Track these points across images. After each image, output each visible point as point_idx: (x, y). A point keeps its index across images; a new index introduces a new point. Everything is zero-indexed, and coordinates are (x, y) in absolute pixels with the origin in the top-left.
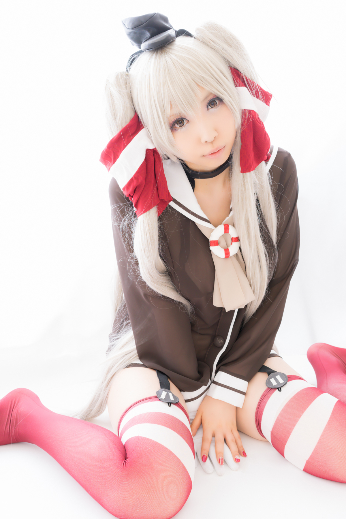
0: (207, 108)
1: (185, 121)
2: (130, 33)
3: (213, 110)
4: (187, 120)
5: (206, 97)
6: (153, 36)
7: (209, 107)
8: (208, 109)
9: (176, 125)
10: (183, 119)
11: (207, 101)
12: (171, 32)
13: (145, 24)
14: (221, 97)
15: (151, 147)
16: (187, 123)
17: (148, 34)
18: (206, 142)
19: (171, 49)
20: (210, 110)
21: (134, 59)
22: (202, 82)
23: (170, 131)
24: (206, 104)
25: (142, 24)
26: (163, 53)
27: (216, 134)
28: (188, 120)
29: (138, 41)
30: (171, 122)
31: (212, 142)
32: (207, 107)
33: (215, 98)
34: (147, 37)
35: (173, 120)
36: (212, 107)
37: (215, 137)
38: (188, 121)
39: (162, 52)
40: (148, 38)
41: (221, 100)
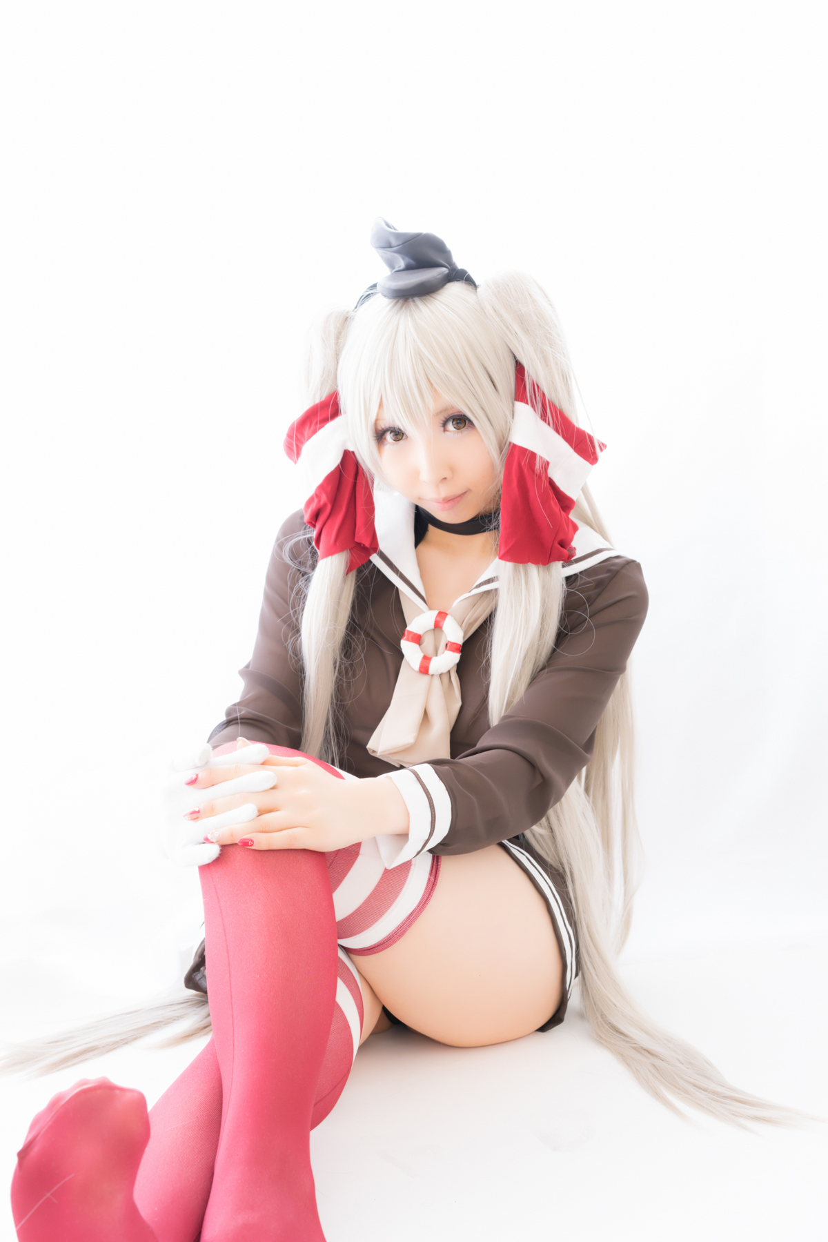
0: (442, 429)
4: (406, 434)
5: (446, 410)
6: (408, 268)
7: (450, 426)
9: (389, 437)
11: (442, 418)
13: (395, 248)
14: (470, 419)
16: (405, 439)
17: (401, 263)
19: (417, 306)
20: (447, 433)
21: (369, 294)
24: (444, 419)
25: (390, 247)
26: (404, 308)
27: (447, 474)
29: (391, 265)
30: (379, 428)
31: (437, 485)
32: (444, 424)
35: (383, 427)
37: (445, 478)
38: (407, 437)
39: (401, 308)
40: (401, 269)
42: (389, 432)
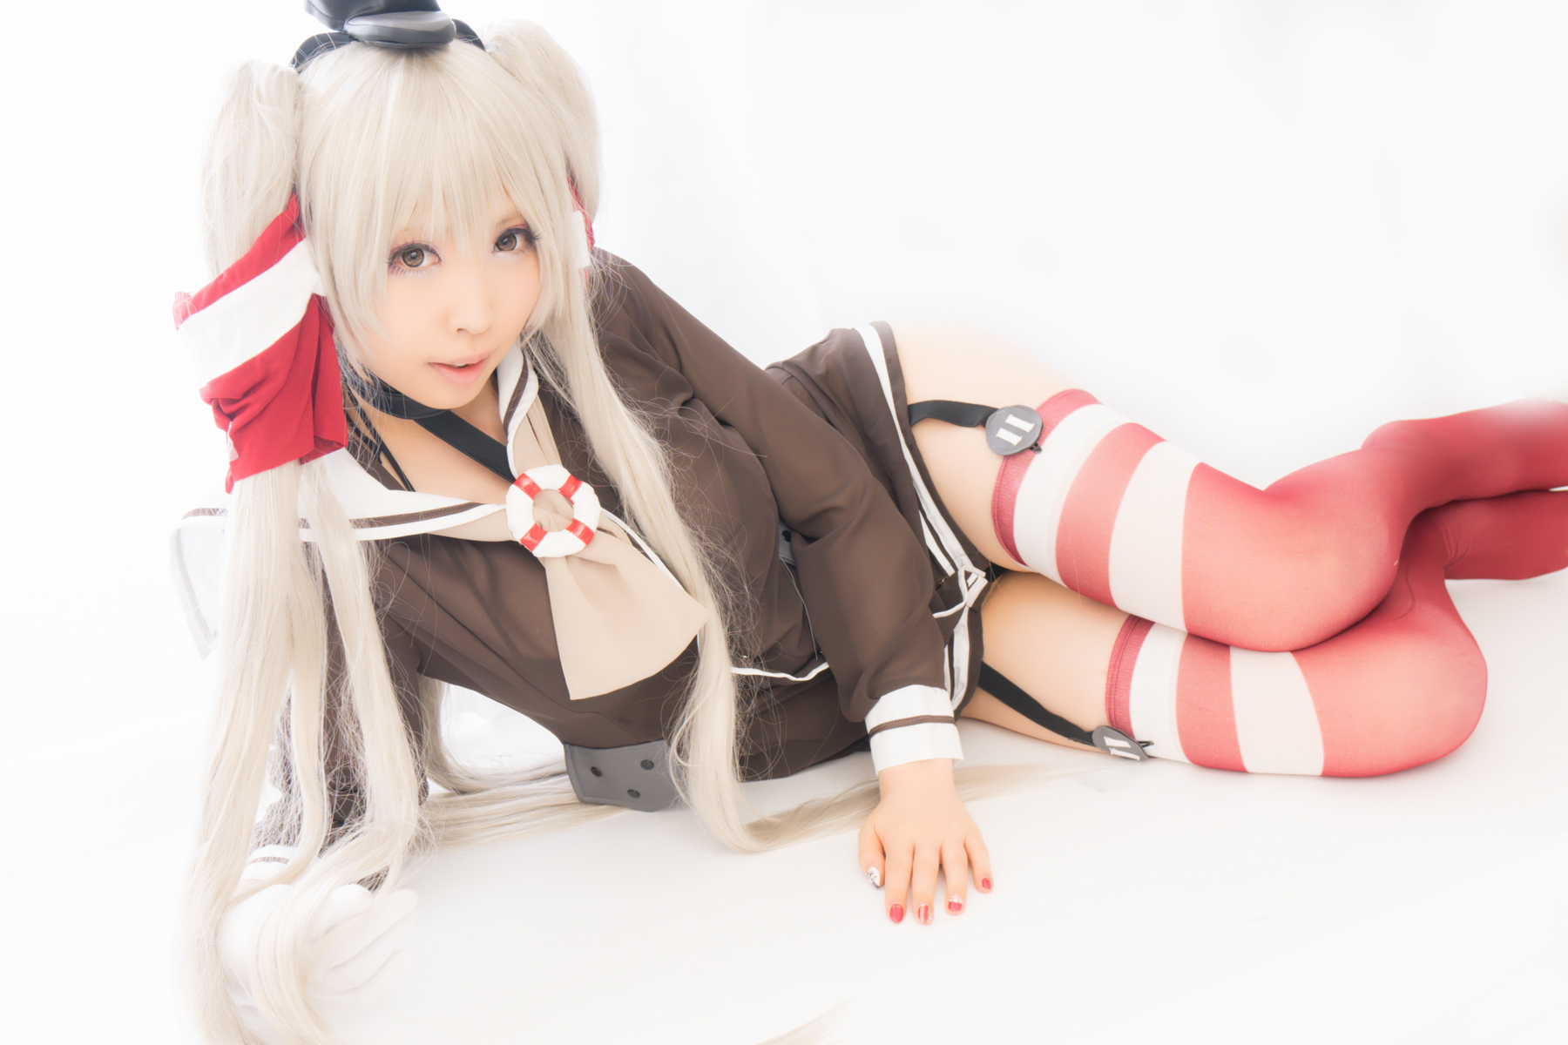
0: (494, 247)
1: (427, 260)
3: (504, 256)
4: (438, 256)
6: (390, 8)
7: (499, 247)
8: (494, 251)
10: (426, 254)
15: (321, 293)
16: (434, 263)
18: (459, 330)
22: (509, 176)
23: (386, 266)
27: (488, 321)
28: (440, 260)
30: (396, 245)
31: (474, 337)
33: (518, 231)
34: (371, 8)
36: (502, 250)
38: (438, 261)
40: (374, 10)
41: (529, 240)
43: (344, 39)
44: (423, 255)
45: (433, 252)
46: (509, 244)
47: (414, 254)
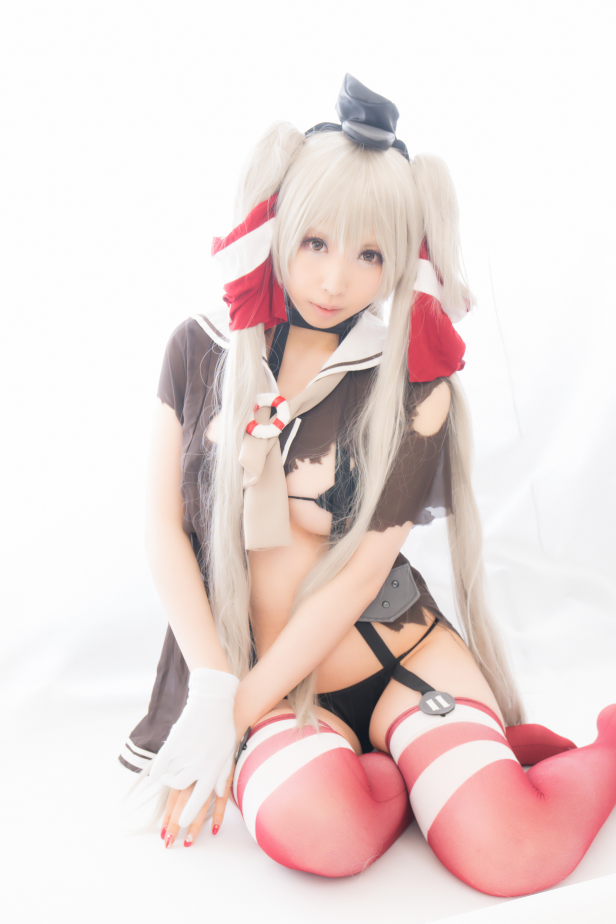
0: (358, 256)
1: (323, 249)
2: (345, 97)
3: (363, 263)
4: (327, 249)
6: (368, 123)
7: (362, 257)
8: (359, 258)
9: (311, 246)
11: (365, 249)
12: (390, 137)
14: (383, 257)
16: (325, 252)
17: (363, 116)
18: (326, 290)
20: (360, 260)
23: (298, 244)
24: (362, 251)
29: (346, 114)
30: (310, 236)
31: (332, 296)
32: (360, 255)
33: (377, 253)
34: (358, 119)
35: (312, 236)
36: (364, 259)
38: (327, 251)
40: (360, 120)
41: (380, 260)
42: (312, 242)
43: (338, 128)
44: (322, 245)
45: (326, 246)
46: (370, 258)
47: (318, 244)
